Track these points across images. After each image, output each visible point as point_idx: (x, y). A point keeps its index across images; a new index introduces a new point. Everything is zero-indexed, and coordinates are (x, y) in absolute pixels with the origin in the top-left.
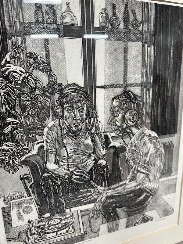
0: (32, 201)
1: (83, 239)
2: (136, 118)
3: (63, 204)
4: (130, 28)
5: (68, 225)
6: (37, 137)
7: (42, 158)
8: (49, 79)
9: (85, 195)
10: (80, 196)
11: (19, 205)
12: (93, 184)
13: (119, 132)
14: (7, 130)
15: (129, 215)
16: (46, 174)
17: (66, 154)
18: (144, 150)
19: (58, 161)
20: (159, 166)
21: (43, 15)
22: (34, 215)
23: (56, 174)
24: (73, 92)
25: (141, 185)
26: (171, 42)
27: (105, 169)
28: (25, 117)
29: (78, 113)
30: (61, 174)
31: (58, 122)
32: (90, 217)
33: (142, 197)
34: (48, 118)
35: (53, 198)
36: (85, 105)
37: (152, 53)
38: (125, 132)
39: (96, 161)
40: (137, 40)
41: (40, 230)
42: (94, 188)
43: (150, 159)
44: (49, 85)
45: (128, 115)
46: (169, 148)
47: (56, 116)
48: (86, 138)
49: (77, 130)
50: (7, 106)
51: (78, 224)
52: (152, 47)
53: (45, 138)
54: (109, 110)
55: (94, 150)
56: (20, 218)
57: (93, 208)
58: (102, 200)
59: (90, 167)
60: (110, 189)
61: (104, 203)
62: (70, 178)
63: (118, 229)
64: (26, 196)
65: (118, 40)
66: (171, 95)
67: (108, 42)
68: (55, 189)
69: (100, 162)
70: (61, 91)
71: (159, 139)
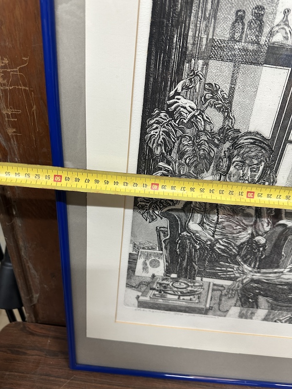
0: (162, 256)
1: (206, 314)
3: (195, 271)
5: (194, 293)
7: (187, 216)
8: (224, 122)
9: (225, 269)
11: (148, 256)
12: (240, 260)
16: (185, 233)
19: (204, 223)
21: (243, 29)
22: (160, 271)
23: (196, 237)
24: (252, 143)
28: (180, 164)
29: (249, 172)
30: (203, 238)
31: (218, 178)
32: (223, 294)
34: (207, 171)
35: (186, 260)
36: (263, 163)
39: (253, 236)
41: (162, 288)
42: (239, 265)
44: (222, 129)
50: (163, 148)
51: (206, 297)
55: (256, 222)
56: (145, 268)
57: (230, 286)
58: (245, 281)
59: (242, 241)
60: (259, 272)
61: (245, 285)
62: (212, 246)
63: (251, 318)
64: (157, 249)
68: (191, 252)
69: (257, 238)
70: (235, 139)
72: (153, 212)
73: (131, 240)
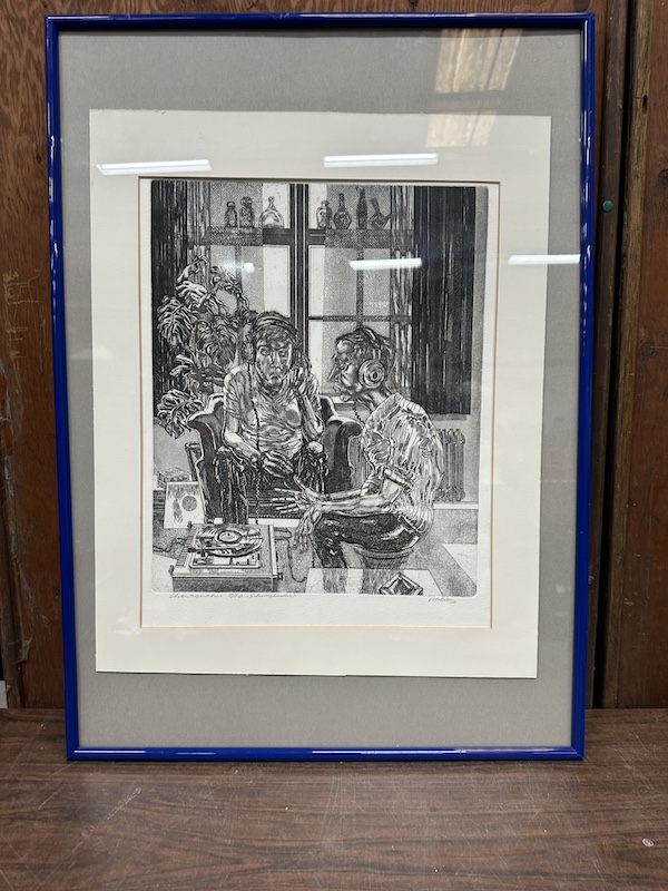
0: (198, 489)
1: (275, 590)
3: (246, 508)
4: (369, 227)
5: (250, 550)
6: (215, 386)
8: (238, 304)
9: (283, 499)
10: (274, 499)
12: (299, 482)
13: (348, 397)
14: (176, 371)
15: (367, 565)
16: (222, 449)
17: (255, 422)
18: (399, 438)
19: (242, 430)
20: (431, 474)
21: (236, 216)
22: (197, 516)
23: (238, 452)
24: (272, 324)
25: (393, 506)
26: (448, 245)
27: (321, 460)
28: (200, 355)
29: (278, 358)
30: (246, 453)
31: (246, 368)
32: (291, 545)
33: (395, 534)
34: (233, 361)
35: (230, 492)
36: (290, 346)
38: (360, 399)
39: (305, 444)
40: (381, 246)
41: (205, 547)
42: (300, 490)
43: (410, 457)
44: (238, 312)
45: (364, 370)
46: (453, 442)
47: (244, 358)
48: (289, 401)
49: (275, 385)
50: (179, 337)
51: (269, 554)
53: (225, 391)
55: (303, 422)
56: (177, 514)
57: (297, 529)
58: (315, 518)
59: (294, 451)
60: (329, 499)
61: (317, 525)
62: (260, 463)
63: (343, 590)
64: (191, 479)
65: (348, 247)
66: (453, 340)
67: (331, 250)
68: (234, 477)
69: (312, 445)
70: (254, 321)
71: (429, 421)
72: (178, 422)
73: (154, 469)
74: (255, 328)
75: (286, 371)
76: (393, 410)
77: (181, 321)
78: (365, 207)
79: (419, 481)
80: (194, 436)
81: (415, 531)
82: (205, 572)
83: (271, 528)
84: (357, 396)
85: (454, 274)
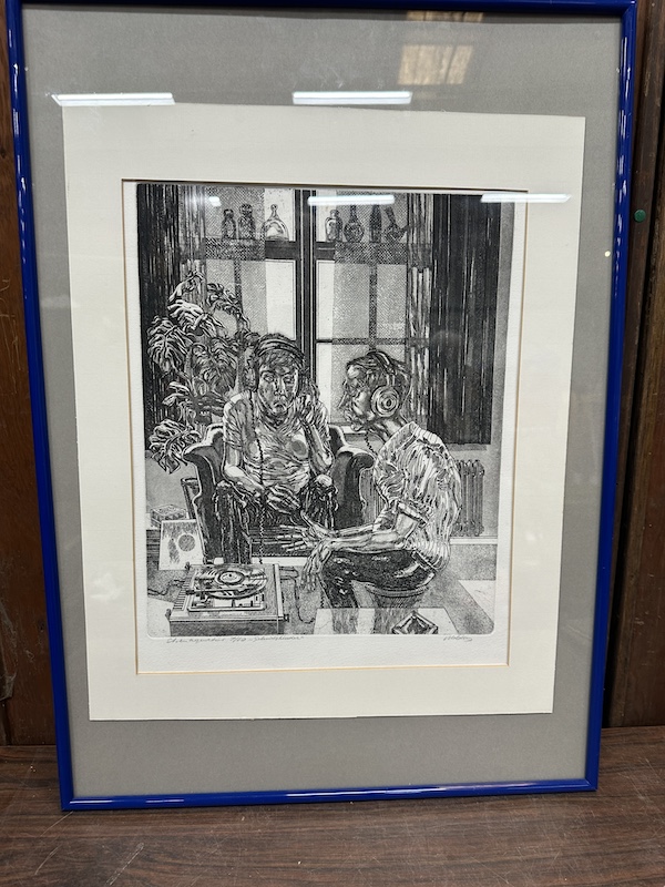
0: (196, 528)
1: (281, 632)
2: (395, 403)
3: (248, 547)
4: (383, 240)
5: (254, 591)
6: (213, 416)
7: (220, 455)
8: (238, 326)
9: (289, 536)
10: (279, 537)
11: (174, 533)
12: (306, 518)
13: (359, 427)
14: (169, 400)
15: (380, 604)
16: (222, 484)
17: (258, 454)
18: (414, 470)
19: (244, 463)
20: (447, 507)
21: (234, 226)
22: (196, 556)
23: (239, 487)
25: (407, 542)
26: (469, 261)
27: (330, 495)
28: (197, 382)
29: (283, 384)
30: (248, 488)
31: (248, 396)
32: (298, 585)
33: (410, 570)
34: (233, 388)
35: (232, 530)
36: (296, 371)
37: (428, 283)
38: (372, 428)
39: (313, 476)
40: (397, 261)
41: (204, 589)
42: (308, 526)
43: (425, 490)
44: (238, 335)
45: (377, 397)
46: (471, 473)
47: (245, 385)
48: (296, 431)
49: (280, 415)
50: (172, 363)
51: (274, 595)
52: (428, 272)
53: (225, 421)
54: (340, 383)
55: (310, 454)
56: (173, 555)
57: (304, 567)
58: (323, 555)
59: (301, 485)
60: (339, 536)
61: (326, 562)
62: (263, 498)
63: (354, 631)
64: (188, 517)
65: (360, 262)
66: (473, 363)
67: (340, 266)
68: (236, 514)
69: (320, 478)
70: (256, 344)
71: (446, 451)
72: (173, 454)
73: (147, 507)
74: (257, 351)
75: (291, 398)
76: (409, 439)
77: (174, 344)
78: (379, 218)
79: (434, 515)
80: (191, 470)
81: (431, 567)
82: (205, 616)
83: (276, 567)
84: (369, 425)
85: (476, 292)
